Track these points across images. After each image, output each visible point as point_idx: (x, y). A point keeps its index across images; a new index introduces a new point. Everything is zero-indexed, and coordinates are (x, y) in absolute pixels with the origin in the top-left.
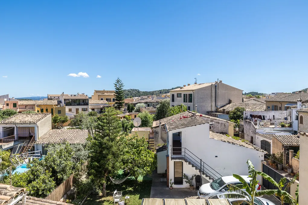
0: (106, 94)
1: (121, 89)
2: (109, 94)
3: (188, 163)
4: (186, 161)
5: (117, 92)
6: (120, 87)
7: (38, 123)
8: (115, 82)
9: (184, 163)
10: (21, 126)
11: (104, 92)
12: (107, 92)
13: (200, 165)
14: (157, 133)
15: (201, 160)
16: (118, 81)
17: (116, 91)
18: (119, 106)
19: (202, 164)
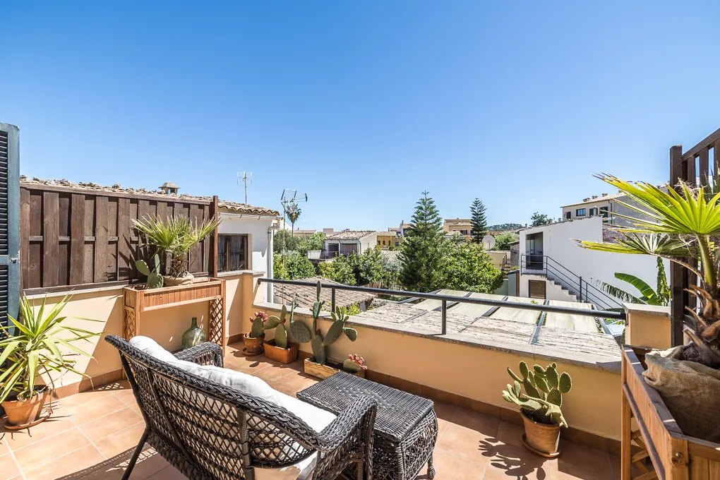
0: (460, 224)
1: (481, 214)
2: (465, 224)
3: (553, 282)
4: (550, 279)
5: (475, 220)
6: (480, 211)
7: (361, 240)
8: (471, 204)
9: (548, 282)
10: (345, 242)
11: (458, 221)
12: (463, 221)
13: (578, 288)
14: (516, 253)
15: (580, 278)
16: (476, 203)
17: (473, 217)
18: (478, 238)
19: (584, 285)
